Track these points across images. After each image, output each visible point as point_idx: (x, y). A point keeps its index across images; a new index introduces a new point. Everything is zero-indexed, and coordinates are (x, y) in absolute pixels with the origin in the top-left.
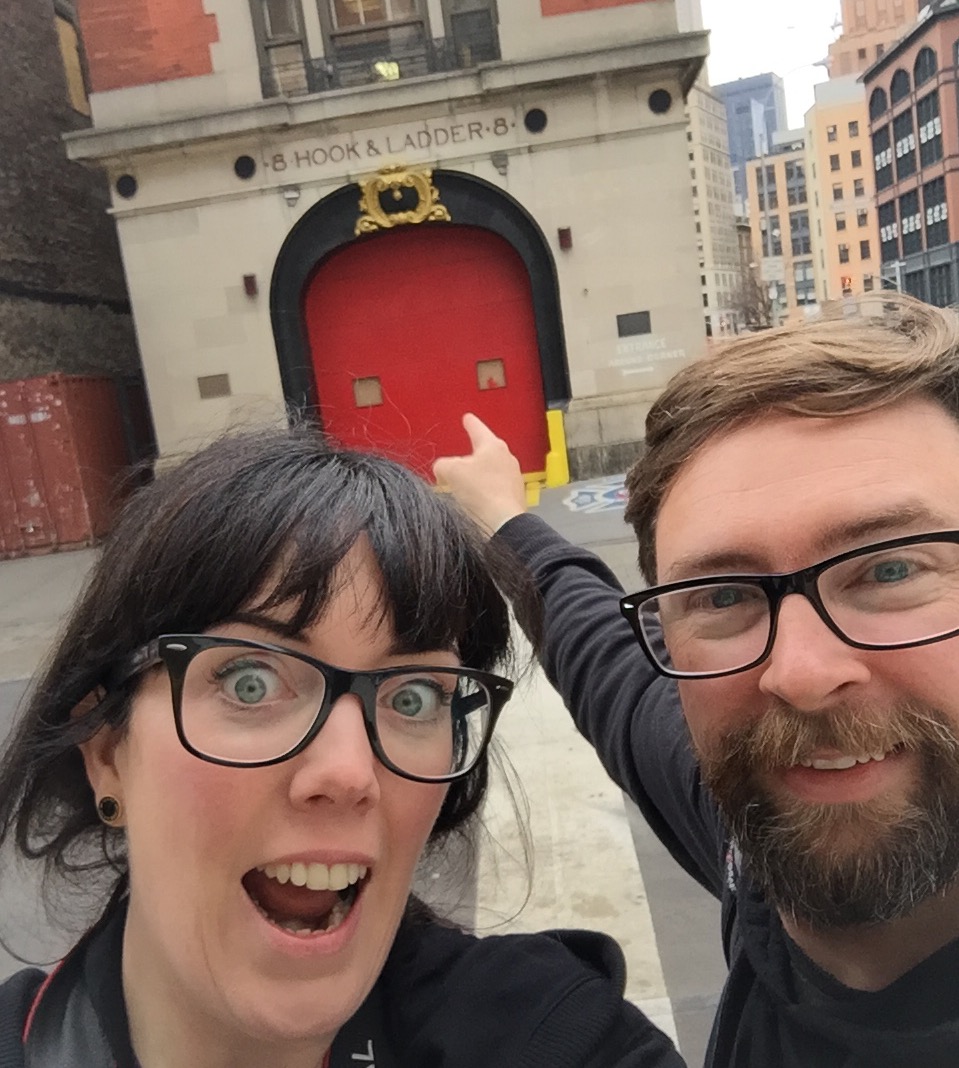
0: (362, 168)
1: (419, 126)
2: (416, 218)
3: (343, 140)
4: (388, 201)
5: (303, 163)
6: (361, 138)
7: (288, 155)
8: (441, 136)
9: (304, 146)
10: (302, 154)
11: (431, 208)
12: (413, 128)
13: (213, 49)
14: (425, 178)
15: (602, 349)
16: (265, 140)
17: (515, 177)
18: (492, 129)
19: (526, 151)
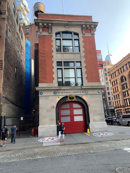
0: (68, 94)
1: (75, 91)
2: (73, 100)
3: (66, 91)
4: (70, 98)
6: (68, 91)
7: (60, 92)
8: (77, 92)
9: (62, 91)
10: (62, 92)
11: (75, 99)
12: (74, 91)
13: (53, 81)
14: (75, 96)
15: (93, 117)
16: (58, 90)
17: (84, 97)
18: (82, 92)
19: (86, 95)
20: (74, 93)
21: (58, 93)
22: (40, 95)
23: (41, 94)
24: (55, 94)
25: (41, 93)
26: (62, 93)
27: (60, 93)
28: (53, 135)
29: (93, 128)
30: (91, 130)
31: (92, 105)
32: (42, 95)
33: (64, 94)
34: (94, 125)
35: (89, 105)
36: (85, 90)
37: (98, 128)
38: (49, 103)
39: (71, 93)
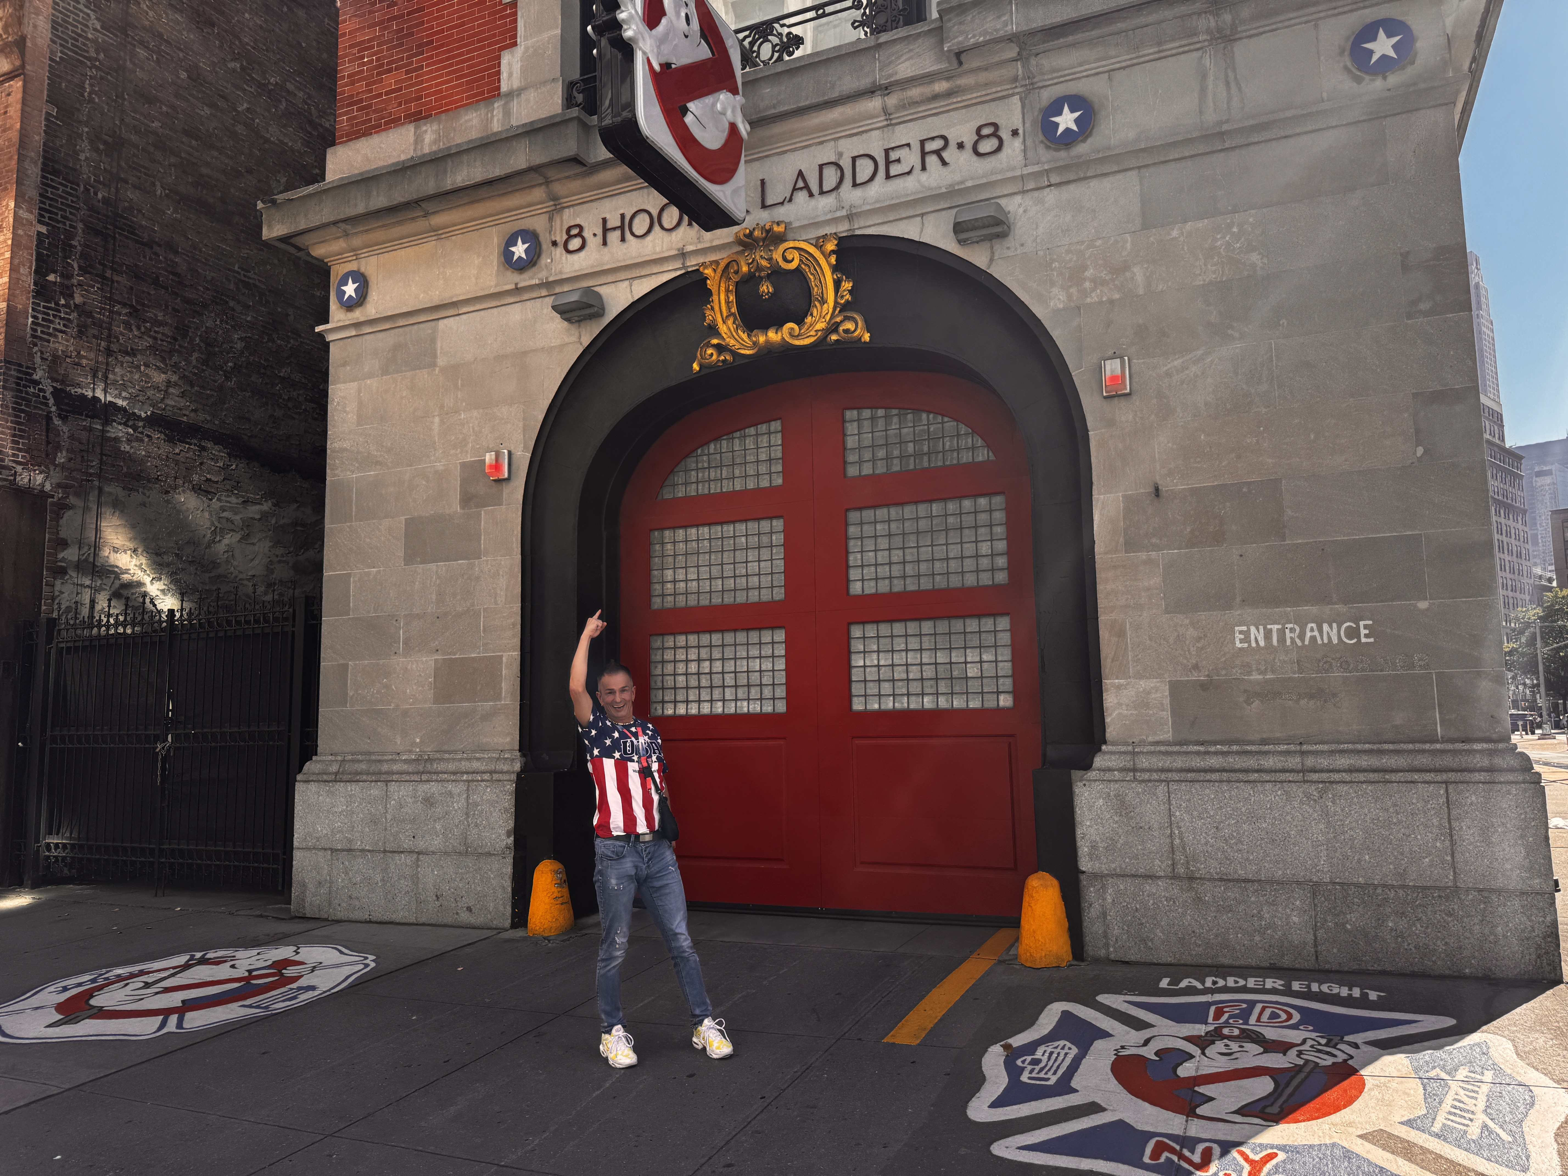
0: (709, 240)
1: (821, 151)
2: (803, 336)
4: (752, 304)
5: (614, 237)
8: (864, 171)
9: (618, 205)
10: (613, 221)
11: (833, 316)
13: (506, 58)
14: (823, 253)
15: (1191, 632)
16: (555, 198)
17: (1010, 242)
18: (969, 145)
19: (1039, 185)
20: (822, 193)
21: (560, 250)
22: (337, 315)
24: (521, 266)
26: (625, 227)
27: (593, 243)
28: (457, 913)
29: (1151, 877)
30: (1104, 899)
31: (1168, 374)
32: (358, 315)
33: (650, 238)
34: (1178, 813)
35: (1105, 394)
36: (1031, 87)
37: (1280, 872)
38: (437, 420)
39: (764, 206)
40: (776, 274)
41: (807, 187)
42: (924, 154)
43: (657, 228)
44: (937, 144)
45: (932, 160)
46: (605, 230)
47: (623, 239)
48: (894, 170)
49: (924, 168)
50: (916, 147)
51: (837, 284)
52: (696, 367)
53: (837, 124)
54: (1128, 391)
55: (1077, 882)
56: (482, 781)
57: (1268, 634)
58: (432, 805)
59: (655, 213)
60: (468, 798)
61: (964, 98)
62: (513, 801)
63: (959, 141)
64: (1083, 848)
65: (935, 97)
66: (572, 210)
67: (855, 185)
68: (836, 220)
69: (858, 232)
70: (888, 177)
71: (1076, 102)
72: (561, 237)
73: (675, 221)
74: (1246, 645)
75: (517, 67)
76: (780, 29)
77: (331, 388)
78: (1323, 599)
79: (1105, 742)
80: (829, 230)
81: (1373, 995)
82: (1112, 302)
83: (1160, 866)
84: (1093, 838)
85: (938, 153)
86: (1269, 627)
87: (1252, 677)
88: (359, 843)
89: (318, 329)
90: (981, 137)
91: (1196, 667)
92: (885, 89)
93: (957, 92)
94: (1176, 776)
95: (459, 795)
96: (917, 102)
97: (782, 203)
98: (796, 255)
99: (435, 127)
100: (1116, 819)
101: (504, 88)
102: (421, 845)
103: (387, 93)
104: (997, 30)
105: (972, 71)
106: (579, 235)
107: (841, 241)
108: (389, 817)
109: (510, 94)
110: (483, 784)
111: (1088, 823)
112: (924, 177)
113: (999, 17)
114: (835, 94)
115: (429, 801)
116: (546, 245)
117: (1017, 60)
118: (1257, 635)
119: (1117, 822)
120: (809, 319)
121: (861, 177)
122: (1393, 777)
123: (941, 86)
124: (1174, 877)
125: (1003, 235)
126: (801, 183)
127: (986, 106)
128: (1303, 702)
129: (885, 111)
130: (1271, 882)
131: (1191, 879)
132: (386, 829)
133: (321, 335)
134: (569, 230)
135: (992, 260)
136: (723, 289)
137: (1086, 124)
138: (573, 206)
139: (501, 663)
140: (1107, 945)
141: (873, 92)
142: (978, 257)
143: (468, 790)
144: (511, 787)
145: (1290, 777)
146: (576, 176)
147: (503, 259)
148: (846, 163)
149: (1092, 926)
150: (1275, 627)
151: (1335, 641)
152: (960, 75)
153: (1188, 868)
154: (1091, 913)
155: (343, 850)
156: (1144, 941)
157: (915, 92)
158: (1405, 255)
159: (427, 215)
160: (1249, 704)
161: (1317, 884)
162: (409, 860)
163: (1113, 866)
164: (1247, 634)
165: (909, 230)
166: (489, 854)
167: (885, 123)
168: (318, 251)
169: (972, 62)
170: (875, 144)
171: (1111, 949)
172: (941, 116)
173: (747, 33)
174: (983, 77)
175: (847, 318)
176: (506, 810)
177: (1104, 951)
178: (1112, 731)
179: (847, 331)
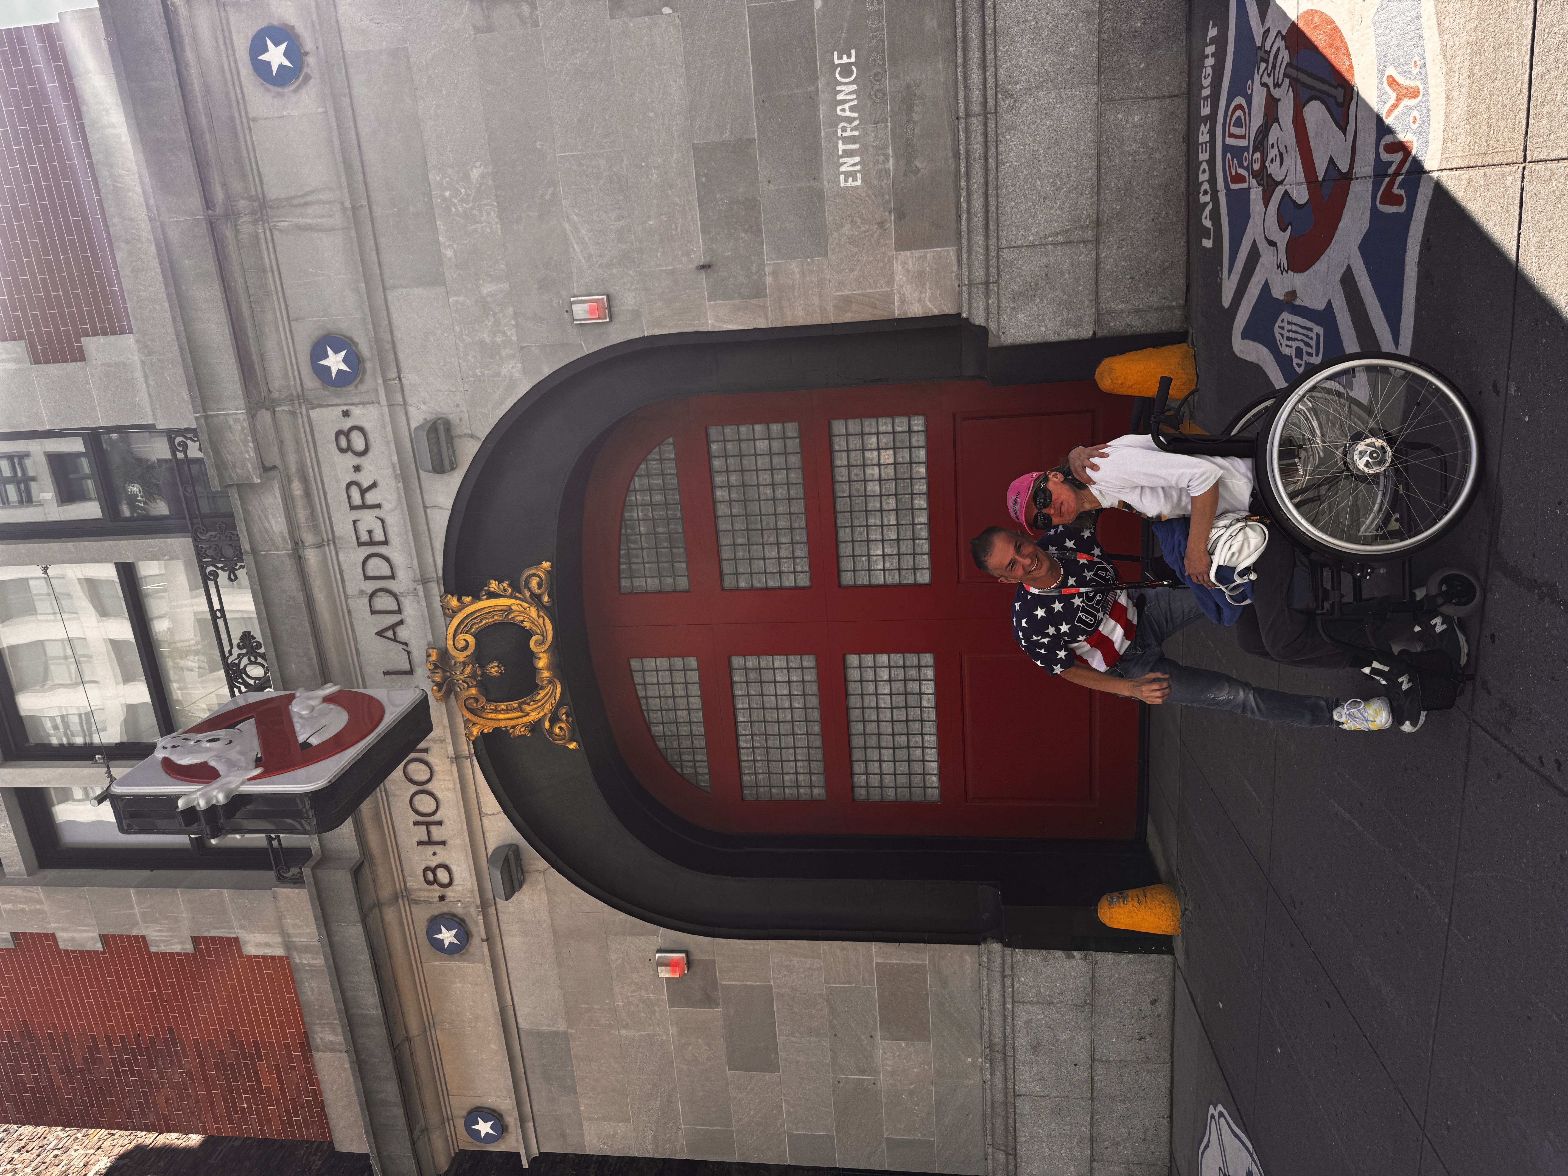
1: (357, 612)
2: (544, 629)
4: (508, 687)
5: (437, 833)
7: (424, 859)
8: (376, 567)
10: (421, 833)
11: (524, 602)
12: (364, 622)
13: (250, 950)
14: (460, 610)
15: (846, 229)
16: (396, 897)
17: (453, 418)
18: (357, 461)
19: (398, 388)
20: (399, 611)
21: (450, 893)
22: (511, 1143)
23: (501, 1128)
24: (465, 936)
25: (484, 1128)
26: (427, 821)
27: (443, 855)
28: (1159, 1016)
29: (1097, 265)
30: (1122, 311)
31: (589, 258)
32: (512, 1120)
33: (439, 795)
34: (1031, 238)
35: (608, 320)
36: (302, 399)
37: (1089, 135)
38: (624, 1032)
39: (411, 672)
40: (480, 658)
41: (393, 627)
42: (364, 506)
43: (429, 787)
44: (355, 493)
45: (371, 498)
46: (430, 842)
47: (440, 823)
48: (379, 536)
49: (378, 506)
50: (356, 515)
51: (492, 595)
52: (572, 746)
53: (330, 594)
54: (604, 297)
55: (1105, 339)
56: (1013, 986)
57: (849, 154)
58: (1039, 1044)
59: (414, 788)
60: (1031, 1003)
61: (309, 465)
62: (1034, 951)
63: (353, 470)
64: (1071, 334)
65: (308, 494)
66: (408, 879)
67: (393, 577)
68: (428, 597)
69: (440, 573)
70: (386, 543)
71: (318, 352)
72: (437, 892)
73: (423, 767)
74: (859, 175)
75: (261, 938)
76: (235, 655)
77: (589, 1151)
78: (812, 100)
79: (959, 314)
80: (437, 603)
81: (1213, 32)
82: (516, 315)
83: (1086, 256)
84: (1058, 323)
85: (363, 492)
86: (840, 153)
87: (891, 168)
88: (1083, 1128)
89: (526, 1165)
90: (349, 449)
91: (881, 224)
92: (297, 545)
93: (303, 472)
94: (993, 241)
95: (1029, 1013)
96: (312, 513)
97: (409, 653)
98: (460, 637)
99: (318, 1028)
100: (1038, 300)
101: (279, 952)
102: (1084, 1057)
103: (281, 1083)
104: (243, 429)
105: (283, 454)
106: (434, 871)
107: (447, 591)
108: (1053, 1094)
109: (288, 945)
110: (1016, 985)
111: (1043, 329)
112: (387, 506)
113: (230, 427)
114: (300, 598)
115: (1035, 1048)
116: (443, 908)
117: (274, 411)
118: (849, 164)
119: (1041, 300)
120: (527, 625)
121: (386, 570)
122: (990, 25)
123: (297, 488)
124: (1097, 241)
125: (447, 425)
126: (390, 633)
127: (318, 442)
128: (916, 117)
129: (319, 546)
130: (1099, 143)
131: (1098, 223)
132: (1067, 1097)
133: (533, 1161)
134: (429, 883)
135: (472, 436)
136: (493, 716)
137: (339, 342)
138: (404, 878)
139: (885, 965)
140: (1170, 308)
141: (300, 558)
142: (468, 450)
143: (1023, 1003)
144: (1019, 954)
145: (991, 126)
146: (373, 873)
147: (457, 955)
148: (370, 586)
149: (1152, 324)
150: (841, 147)
151: (854, 87)
152: (287, 469)
153: (1088, 226)
154: (1136, 324)
155: (1092, 1148)
156: (1164, 270)
157: (302, 515)
158: (477, 30)
159: (408, 1039)
160: (919, 170)
161: (1100, 98)
162: (1100, 1070)
163: (1087, 303)
164: (847, 174)
165: (440, 521)
166: (1093, 979)
167: (332, 546)
168: (443, 1163)
169: (273, 457)
170: (352, 557)
171: (1174, 303)
172: (327, 489)
173: (236, 690)
174: (290, 446)
175: (527, 585)
176: (1045, 960)
177: (1176, 312)
178: (949, 309)
179: (540, 585)
